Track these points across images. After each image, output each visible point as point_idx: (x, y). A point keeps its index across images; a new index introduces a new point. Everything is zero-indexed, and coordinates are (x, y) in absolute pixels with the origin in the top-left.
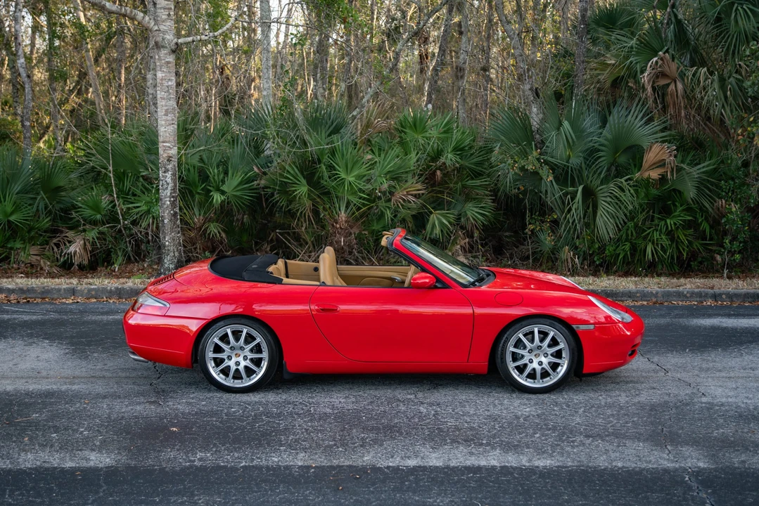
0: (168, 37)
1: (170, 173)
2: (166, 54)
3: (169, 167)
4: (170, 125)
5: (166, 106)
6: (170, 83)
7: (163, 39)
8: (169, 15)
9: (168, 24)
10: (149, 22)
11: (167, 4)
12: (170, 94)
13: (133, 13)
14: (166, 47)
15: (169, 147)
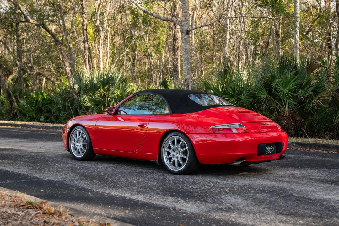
0: (185, 28)
1: (186, 86)
2: (184, 35)
3: (186, 84)
4: (186, 65)
5: (185, 57)
6: (186, 47)
7: (183, 29)
8: (186, 19)
9: (186, 22)
10: (178, 23)
11: (185, 14)
12: (186, 52)
13: (172, 20)
14: (184, 32)
15: (185, 75)
